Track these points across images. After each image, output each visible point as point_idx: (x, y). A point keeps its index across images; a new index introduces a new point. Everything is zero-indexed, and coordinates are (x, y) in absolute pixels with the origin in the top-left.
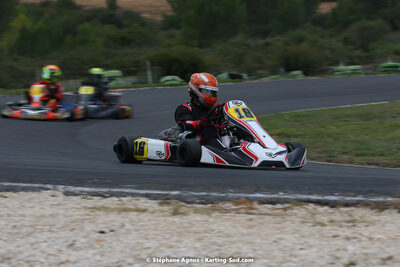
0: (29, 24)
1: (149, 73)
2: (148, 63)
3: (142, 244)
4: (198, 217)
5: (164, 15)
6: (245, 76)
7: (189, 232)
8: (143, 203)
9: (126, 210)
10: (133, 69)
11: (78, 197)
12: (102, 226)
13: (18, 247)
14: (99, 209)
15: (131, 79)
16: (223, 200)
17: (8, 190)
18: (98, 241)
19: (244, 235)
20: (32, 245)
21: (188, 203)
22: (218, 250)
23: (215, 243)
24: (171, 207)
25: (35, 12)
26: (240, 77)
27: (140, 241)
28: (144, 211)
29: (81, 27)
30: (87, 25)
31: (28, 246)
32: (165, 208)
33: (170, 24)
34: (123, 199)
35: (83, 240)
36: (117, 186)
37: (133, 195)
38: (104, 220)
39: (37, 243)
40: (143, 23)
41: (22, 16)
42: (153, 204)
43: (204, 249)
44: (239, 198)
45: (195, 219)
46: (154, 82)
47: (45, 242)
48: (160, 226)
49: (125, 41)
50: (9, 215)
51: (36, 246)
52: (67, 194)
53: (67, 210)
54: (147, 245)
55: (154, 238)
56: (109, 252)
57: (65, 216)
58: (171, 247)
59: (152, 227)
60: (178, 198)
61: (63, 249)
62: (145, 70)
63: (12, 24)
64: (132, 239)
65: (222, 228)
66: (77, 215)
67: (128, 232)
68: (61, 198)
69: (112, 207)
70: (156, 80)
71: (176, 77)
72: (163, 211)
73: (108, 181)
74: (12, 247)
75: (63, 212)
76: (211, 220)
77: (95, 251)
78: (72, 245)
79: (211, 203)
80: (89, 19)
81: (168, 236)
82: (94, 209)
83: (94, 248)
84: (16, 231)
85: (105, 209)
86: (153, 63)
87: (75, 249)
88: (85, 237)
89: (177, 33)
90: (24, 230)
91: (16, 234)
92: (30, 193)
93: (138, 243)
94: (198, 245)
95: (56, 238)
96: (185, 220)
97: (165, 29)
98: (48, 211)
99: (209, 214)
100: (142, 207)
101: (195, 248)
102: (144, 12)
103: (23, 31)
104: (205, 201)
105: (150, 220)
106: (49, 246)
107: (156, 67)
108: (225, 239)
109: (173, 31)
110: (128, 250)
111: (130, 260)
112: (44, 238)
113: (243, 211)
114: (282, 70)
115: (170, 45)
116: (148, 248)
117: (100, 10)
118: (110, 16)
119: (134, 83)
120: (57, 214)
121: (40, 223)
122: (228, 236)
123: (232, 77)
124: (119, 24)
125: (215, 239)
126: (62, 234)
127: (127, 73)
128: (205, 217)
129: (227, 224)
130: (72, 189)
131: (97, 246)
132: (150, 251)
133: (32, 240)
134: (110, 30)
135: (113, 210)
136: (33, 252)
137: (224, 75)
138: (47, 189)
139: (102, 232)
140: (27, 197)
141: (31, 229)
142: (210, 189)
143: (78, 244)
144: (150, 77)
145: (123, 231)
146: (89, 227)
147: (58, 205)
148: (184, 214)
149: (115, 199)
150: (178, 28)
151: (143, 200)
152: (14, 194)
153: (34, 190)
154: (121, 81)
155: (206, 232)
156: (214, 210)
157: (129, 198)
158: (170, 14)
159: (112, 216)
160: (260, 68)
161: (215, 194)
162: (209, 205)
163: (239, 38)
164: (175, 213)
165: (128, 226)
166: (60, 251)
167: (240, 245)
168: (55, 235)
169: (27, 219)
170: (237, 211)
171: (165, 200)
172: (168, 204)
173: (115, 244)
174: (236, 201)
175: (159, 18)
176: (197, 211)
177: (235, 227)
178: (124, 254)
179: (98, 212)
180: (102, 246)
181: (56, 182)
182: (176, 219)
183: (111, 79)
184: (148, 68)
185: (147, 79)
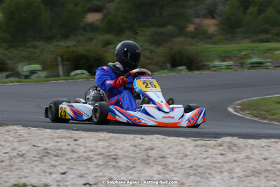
1: (60, 68)
2: (59, 59)
46: (64, 76)
62: (57, 65)
70: (67, 73)
71: (85, 72)
86: (62, 58)
107: (67, 63)
114: (169, 66)
144: (61, 71)
154: (41, 74)
160: (150, 64)
183: (33, 72)
184: (60, 63)
185: (58, 73)
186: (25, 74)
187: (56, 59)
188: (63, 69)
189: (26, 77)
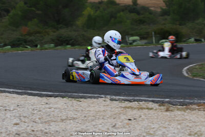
0: (92, 13)
1: (154, 38)
2: (153, 33)
3: (150, 126)
4: (179, 113)
5: (161, 8)
6: (203, 40)
7: (174, 120)
8: (151, 105)
9: (142, 108)
10: (145, 36)
11: (118, 102)
12: (129, 116)
13: (87, 127)
14: (128, 108)
15: (144, 41)
16: (191, 104)
17: (81, 98)
18: (128, 124)
19: (202, 122)
20: (94, 126)
21: (174, 105)
22: (189, 129)
23: (188, 126)
24: (165, 107)
25: (96, 6)
26: (201, 41)
27: (149, 124)
28: (151, 109)
29: (118, 15)
30: (122, 13)
31: (92, 126)
32: (162, 107)
33: (165, 13)
34: (141, 103)
35: (120, 124)
36: (137, 96)
37: (145, 101)
38: (131, 113)
39: (97, 125)
40: (151, 13)
41: (88, 9)
42: (156, 106)
43: (182, 129)
44: (200, 103)
45: (178, 113)
47: (101, 124)
48: (159, 117)
49: (141, 22)
50: (82, 110)
51: (96, 126)
52: (112, 100)
53: (111, 108)
54: (153, 127)
55: (156, 123)
56: (134, 130)
57: (111, 111)
58: (166, 128)
59: (156, 117)
60: (169, 103)
61: (110, 128)
62: (152, 37)
63: (84, 13)
64: (145, 123)
65: (191, 118)
66: (117, 111)
67: (143, 120)
68: (109, 102)
69: (135, 107)
70: (157, 42)
72: (161, 109)
73: (133, 94)
74: (84, 127)
75: (110, 109)
76: (186, 114)
77: (126, 129)
78: (114, 126)
79: (186, 105)
80: (123, 11)
81: (163, 122)
82: (125, 108)
83: (126, 128)
84: (86, 119)
85: (131, 108)
86: (155, 33)
87: (116, 128)
88: (121, 122)
89: (168, 18)
90: (90, 118)
91: (86, 120)
92: (93, 99)
93: (148, 125)
94: (179, 127)
95: (107, 123)
96: (172, 113)
97: (162, 16)
98: (102, 109)
99: (185, 111)
100: (150, 107)
101: (178, 128)
102: (151, 7)
103: (89, 16)
104: (182, 104)
105: (154, 114)
106: (103, 126)
107: (158, 35)
108: (193, 124)
109: (166, 17)
110: (143, 129)
111: (145, 134)
112: (100, 122)
113: (202, 109)
115: (164, 24)
116: (154, 128)
117: (129, 6)
118: (134, 9)
119: (146, 43)
120: (107, 110)
121: (98, 115)
122: (195, 122)
123: (196, 40)
124: (138, 13)
125: (188, 124)
126: (109, 120)
127: (142, 38)
128: (183, 112)
129: (194, 116)
130: (114, 97)
131: (128, 127)
132: (154, 130)
133: (94, 123)
134: (134, 16)
135: (135, 108)
136: (94, 130)
137: (193, 39)
138: (102, 97)
139: (130, 120)
140: (92, 102)
141: (93, 118)
142: (185, 99)
143: (117, 126)
144: (154, 41)
145: (140, 119)
146: (123, 117)
147: (107, 105)
148: (172, 111)
149: (136, 102)
150: (169, 15)
151: (151, 103)
152: (85, 100)
153: (95, 98)
154: (139, 42)
155: (183, 120)
156: (187, 109)
157: (143, 102)
158: (164, 8)
159: (135, 112)
161: (188, 101)
162: (185, 106)
163: (200, 20)
164: (167, 110)
165: (143, 117)
166: (108, 129)
167: (201, 127)
168: (106, 121)
169: (92, 112)
170: (199, 110)
171: (162, 103)
172: (164, 105)
173: (136, 125)
174: (199, 105)
175: (159, 10)
176: (178, 109)
177: (198, 118)
178: (141, 131)
179: (127, 109)
180: (130, 127)
181: (106, 94)
182: (168, 113)
183: (134, 41)
184: (153, 35)
185: (152, 41)
186: (130, 42)
187: (152, 34)
188: (155, 39)
189: (131, 44)
